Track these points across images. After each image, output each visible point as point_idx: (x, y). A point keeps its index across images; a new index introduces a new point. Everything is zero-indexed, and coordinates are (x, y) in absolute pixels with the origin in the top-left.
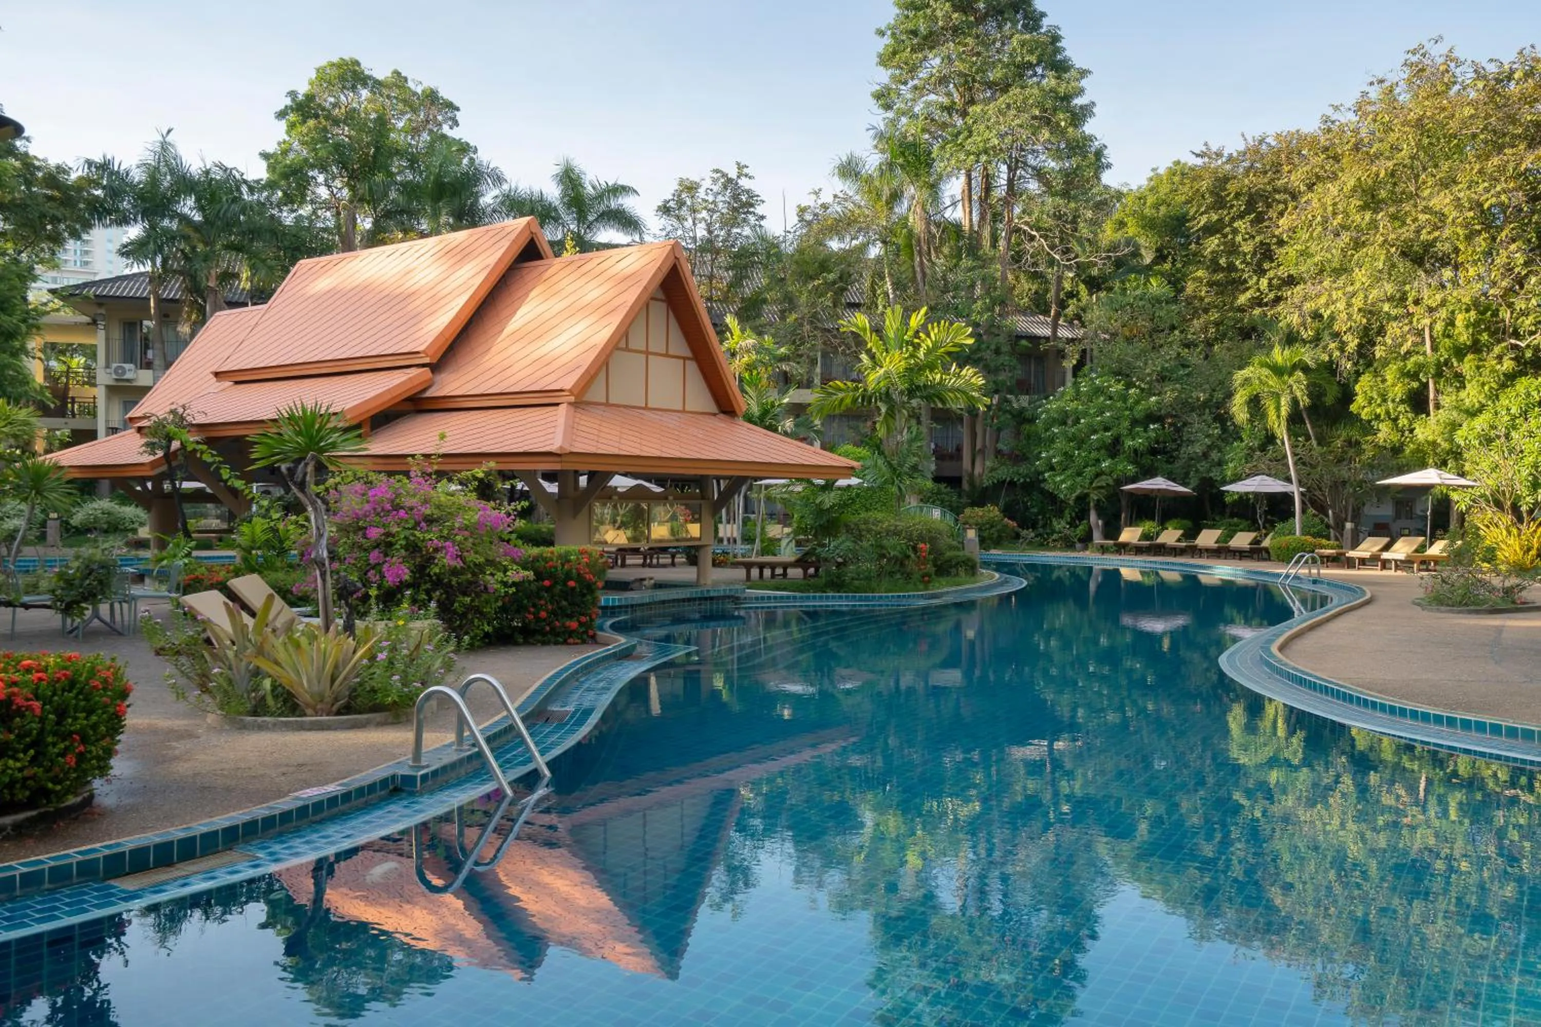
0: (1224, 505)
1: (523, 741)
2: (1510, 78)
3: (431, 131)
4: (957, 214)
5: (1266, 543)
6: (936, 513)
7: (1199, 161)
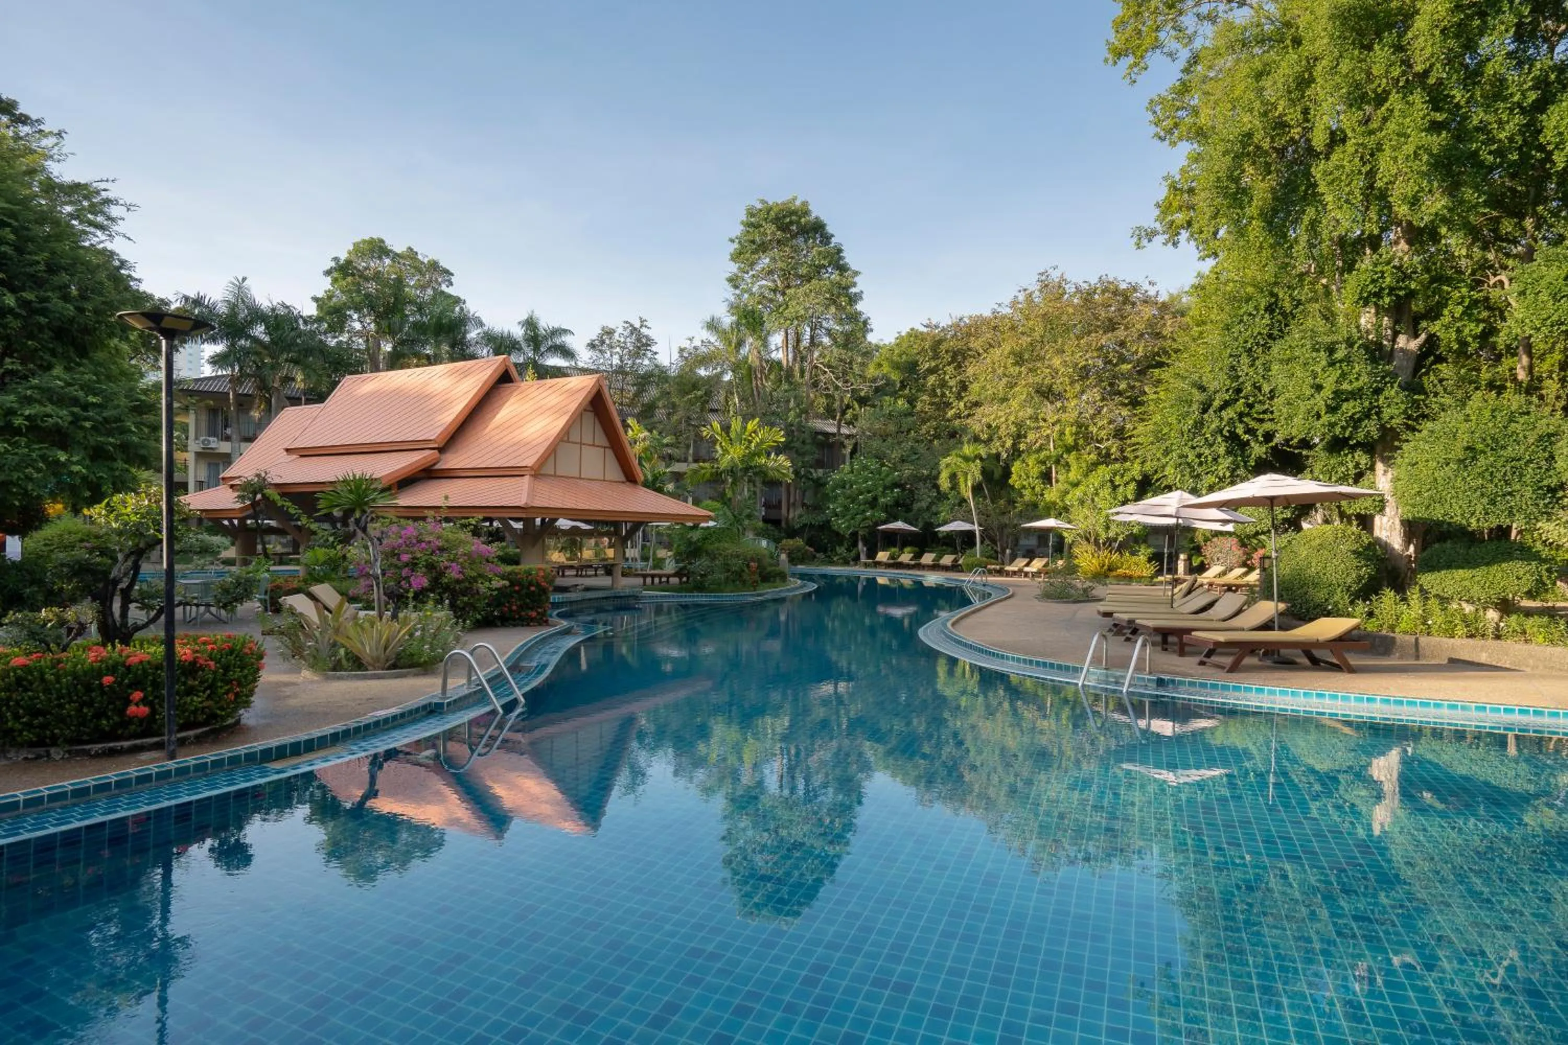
0: (939, 539)
1: (508, 682)
2: (1095, 292)
3: (433, 288)
4: (778, 355)
5: (960, 562)
6: (764, 543)
7: (925, 330)
